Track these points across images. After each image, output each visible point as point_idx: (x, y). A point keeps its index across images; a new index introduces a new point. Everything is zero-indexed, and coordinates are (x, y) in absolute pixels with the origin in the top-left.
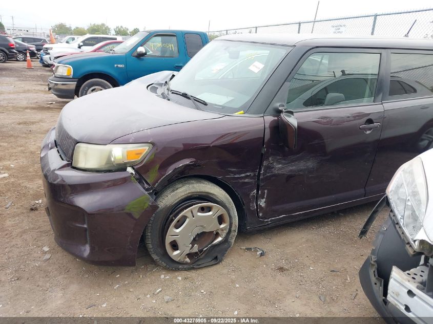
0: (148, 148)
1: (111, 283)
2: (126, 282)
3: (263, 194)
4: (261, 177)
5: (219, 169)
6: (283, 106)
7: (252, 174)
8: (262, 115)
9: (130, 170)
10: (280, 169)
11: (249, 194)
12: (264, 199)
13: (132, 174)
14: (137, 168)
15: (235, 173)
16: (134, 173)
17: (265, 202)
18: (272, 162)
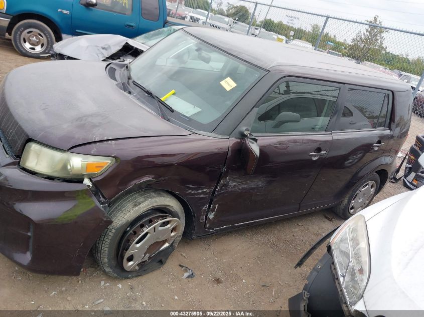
0: (110, 162)
1: (46, 289)
2: (64, 289)
3: (214, 208)
4: (216, 193)
5: (179, 186)
6: (248, 130)
7: (208, 191)
8: (228, 137)
9: (87, 182)
10: (234, 186)
11: (202, 208)
12: (214, 213)
13: (89, 186)
14: (95, 181)
15: (192, 189)
16: (91, 186)
17: (214, 215)
18: (228, 180)
